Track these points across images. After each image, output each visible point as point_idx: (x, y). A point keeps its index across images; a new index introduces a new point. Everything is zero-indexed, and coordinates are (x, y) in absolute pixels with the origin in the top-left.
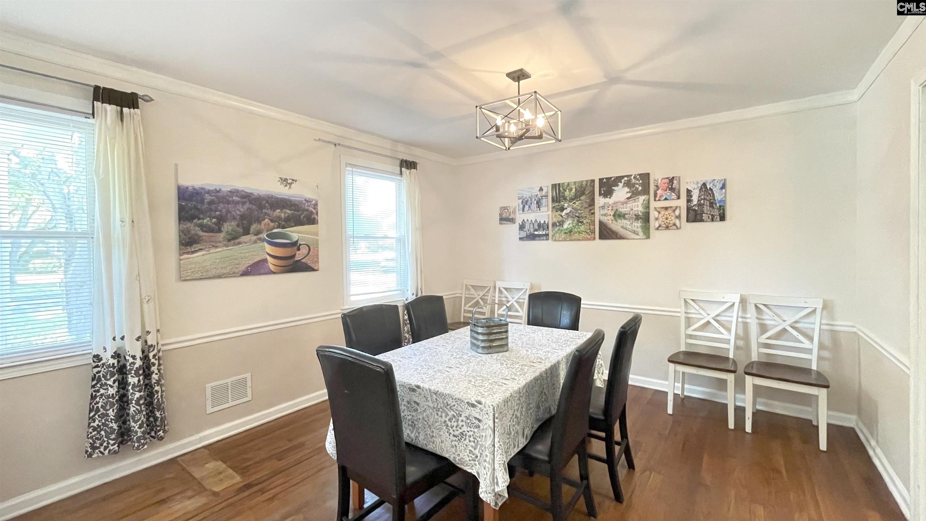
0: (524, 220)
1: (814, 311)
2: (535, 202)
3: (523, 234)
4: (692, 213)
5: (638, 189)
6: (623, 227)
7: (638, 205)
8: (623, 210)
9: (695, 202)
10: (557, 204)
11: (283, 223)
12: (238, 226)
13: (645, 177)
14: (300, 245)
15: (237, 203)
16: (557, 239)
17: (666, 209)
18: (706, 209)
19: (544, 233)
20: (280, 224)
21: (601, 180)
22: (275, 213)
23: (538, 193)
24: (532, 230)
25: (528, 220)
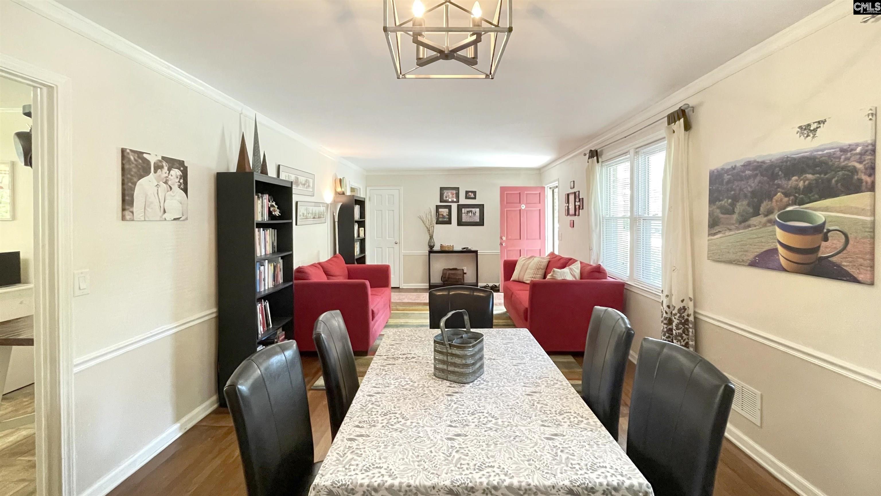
11: (801, 196)
12: (748, 205)
14: (829, 231)
15: (748, 178)
20: (796, 198)
22: (790, 182)
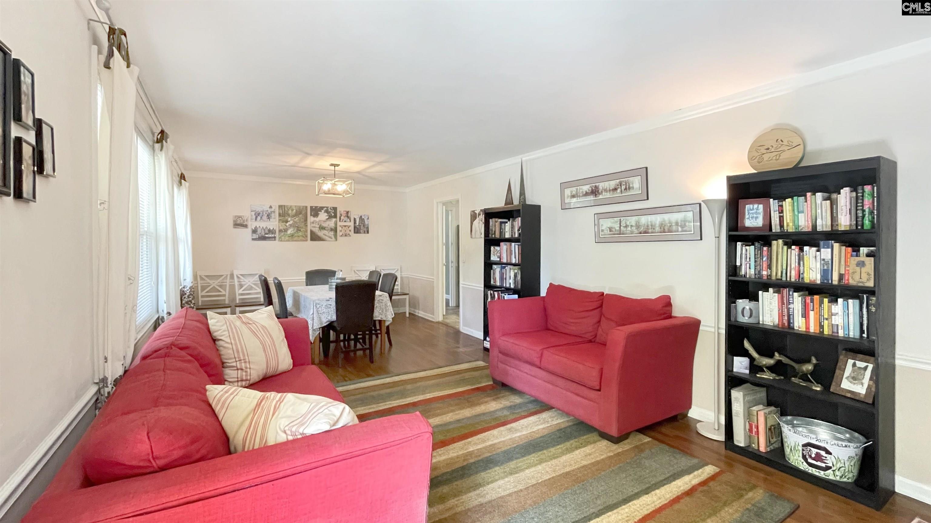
0: (256, 227)
1: (398, 270)
2: (266, 215)
3: (255, 236)
4: (356, 230)
5: (331, 215)
6: (324, 234)
7: (331, 223)
8: (324, 225)
9: (357, 224)
10: (283, 218)
13: (335, 209)
16: (283, 240)
17: (345, 226)
18: (362, 227)
19: (273, 236)
21: (311, 207)
23: (268, 209)
24: (263, 233)
25: (259, 227)
